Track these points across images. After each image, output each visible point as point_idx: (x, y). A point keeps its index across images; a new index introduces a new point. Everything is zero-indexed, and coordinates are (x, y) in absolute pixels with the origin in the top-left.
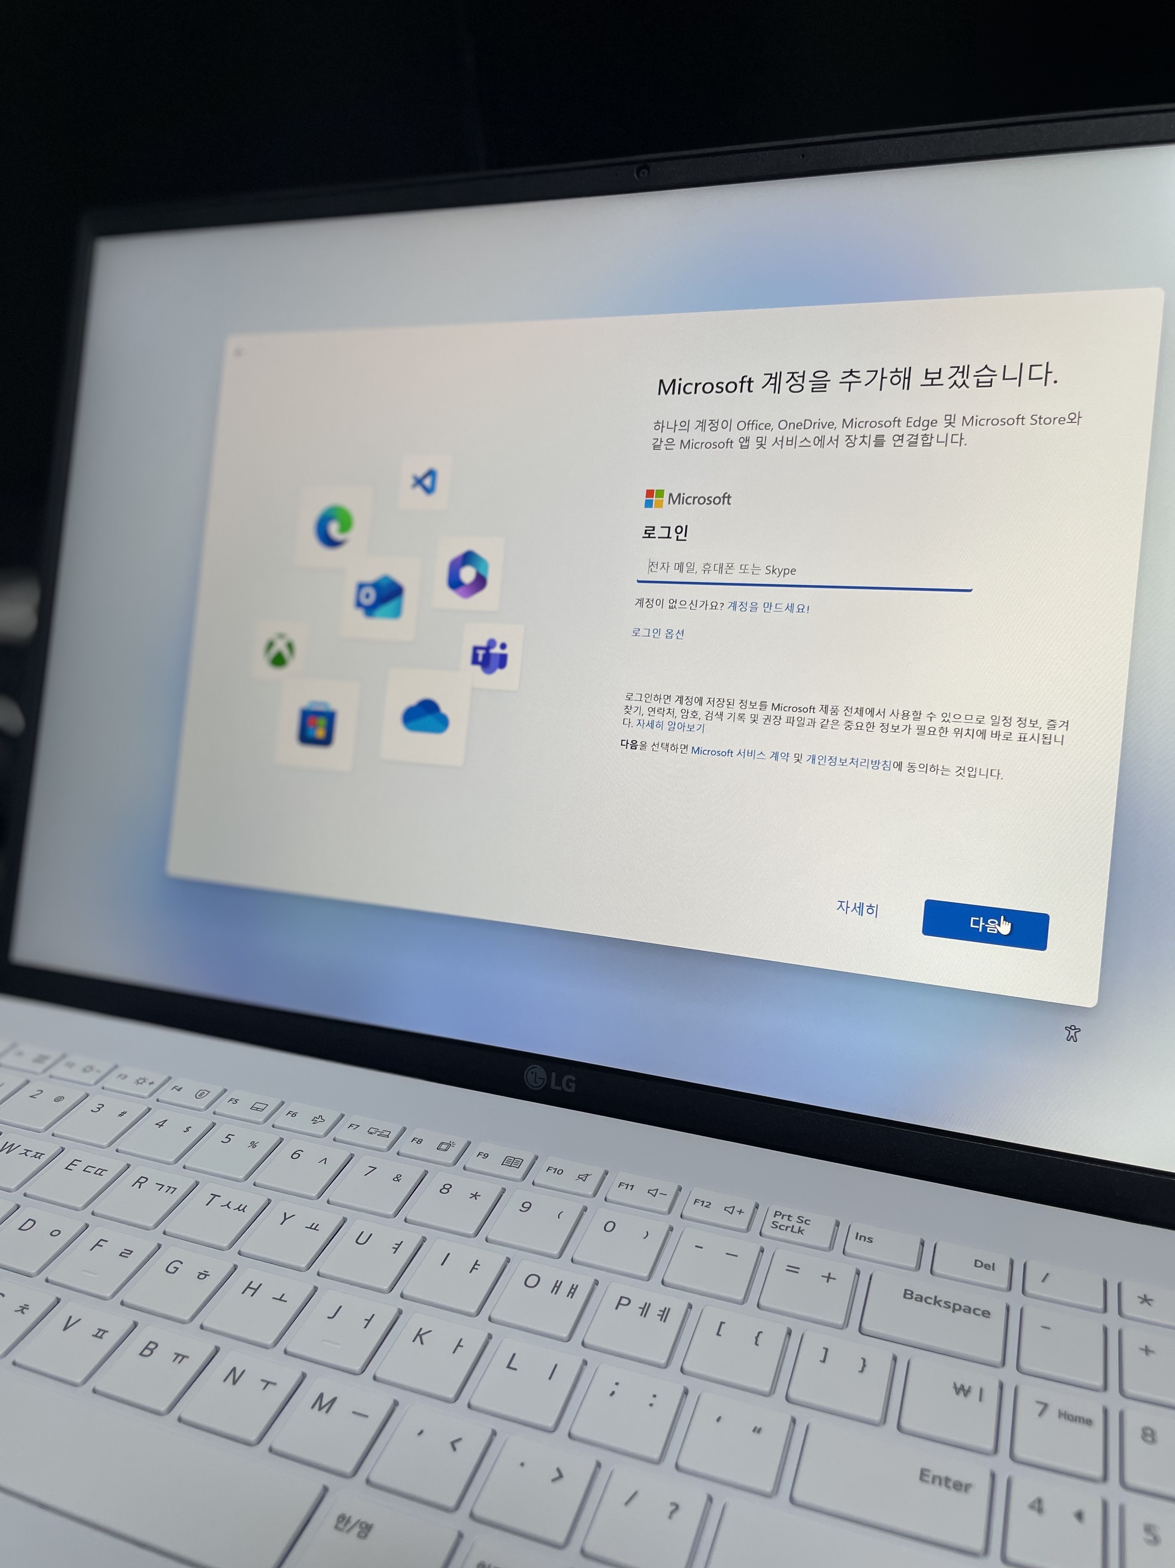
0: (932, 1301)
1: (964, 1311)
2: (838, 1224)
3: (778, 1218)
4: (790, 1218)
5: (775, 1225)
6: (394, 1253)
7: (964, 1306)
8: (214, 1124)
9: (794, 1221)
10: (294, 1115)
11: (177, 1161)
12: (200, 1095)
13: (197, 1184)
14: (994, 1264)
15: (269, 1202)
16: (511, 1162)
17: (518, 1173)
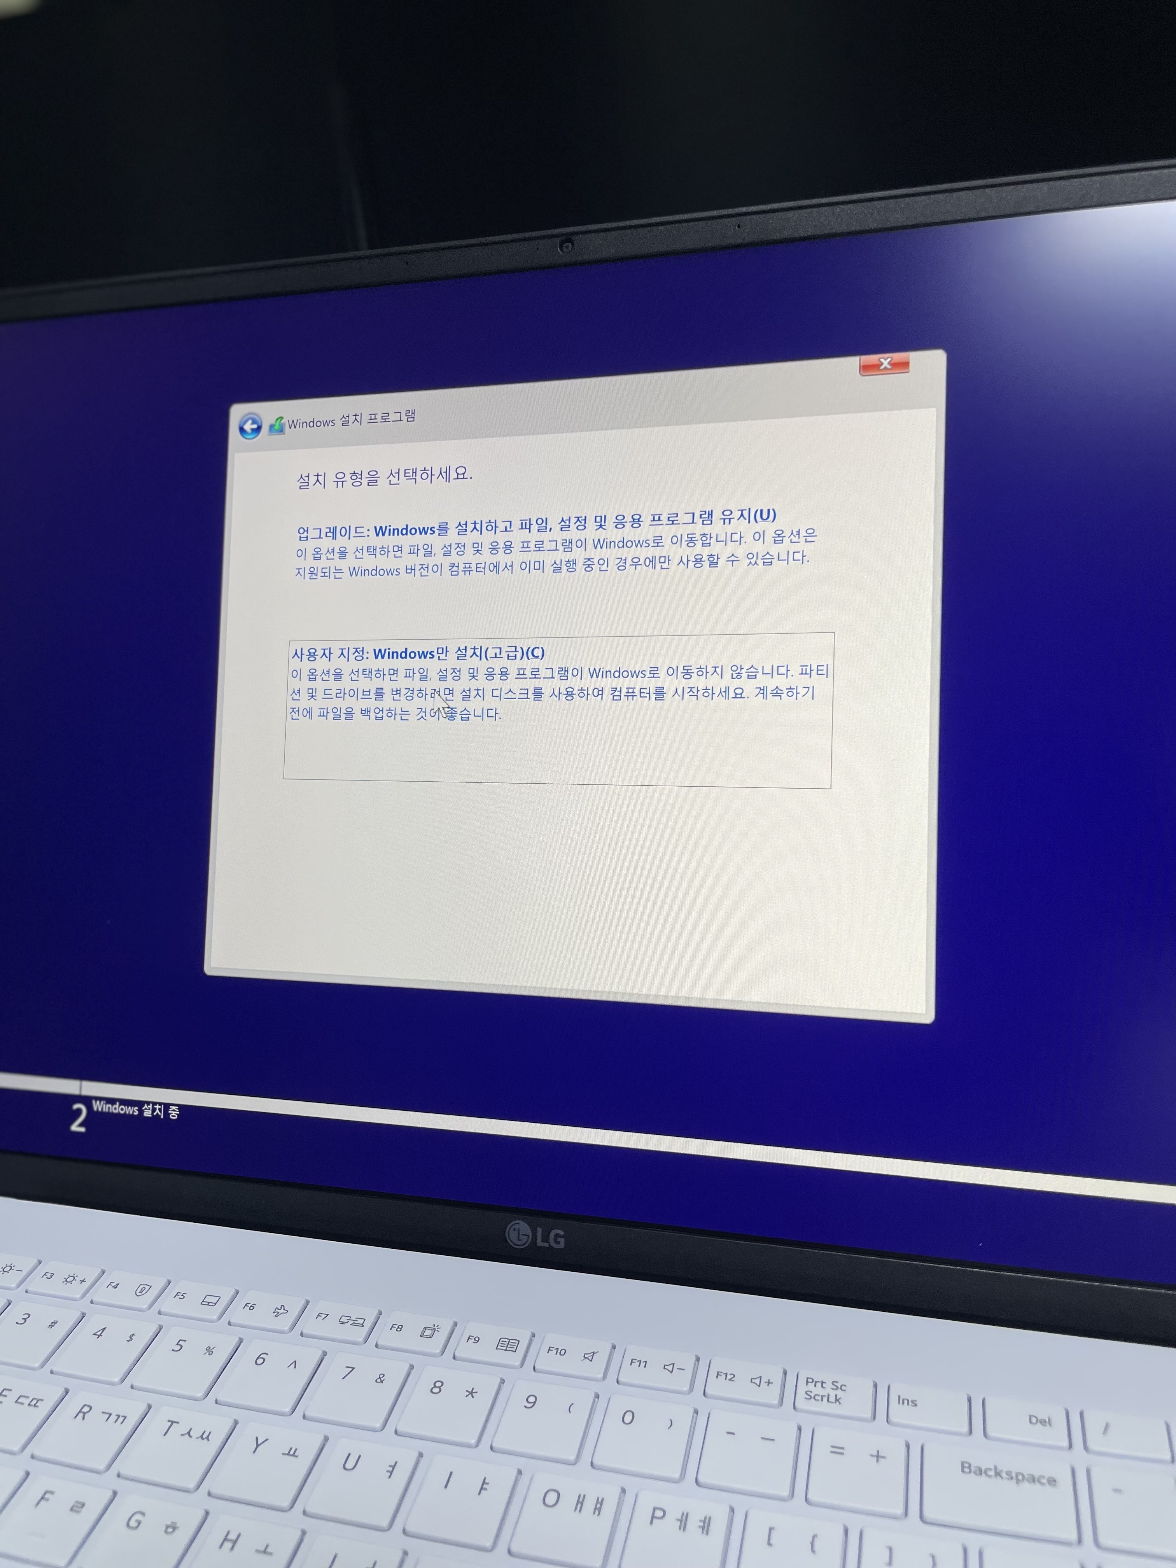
0: (992, 1473)
1: (1029, 1481)
2: (875, 1386)
3: (811, 1386)
4: (824, 1384)
5: (810, 1396)
6: (390, 1477)
7: (1029, 1475)
8: (161, 1328)
9: (828, 1390)
10: (252, 1307)
11: (122, 1381)
12: (141, 1291)
13: (150, 1407)
14: (1049, 1419)
15: (236, 1423)
16: (506, 1345)
17: (515, 1359)
